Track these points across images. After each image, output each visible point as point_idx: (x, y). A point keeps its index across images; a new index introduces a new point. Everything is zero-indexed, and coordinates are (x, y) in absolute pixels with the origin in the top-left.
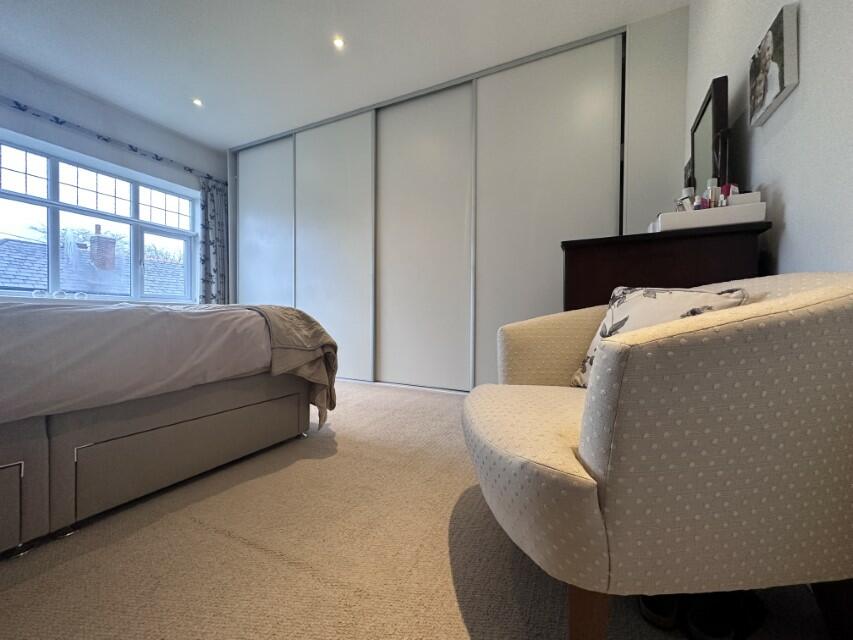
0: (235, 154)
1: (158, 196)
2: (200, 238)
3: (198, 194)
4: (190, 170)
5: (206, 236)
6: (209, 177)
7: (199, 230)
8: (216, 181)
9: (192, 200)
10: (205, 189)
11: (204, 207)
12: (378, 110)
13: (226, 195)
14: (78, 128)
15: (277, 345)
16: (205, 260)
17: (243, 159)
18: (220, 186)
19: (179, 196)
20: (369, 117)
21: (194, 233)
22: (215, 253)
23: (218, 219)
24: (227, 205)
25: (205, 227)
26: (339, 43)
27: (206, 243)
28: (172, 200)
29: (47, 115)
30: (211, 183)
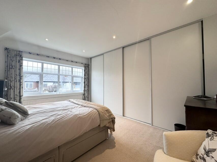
0: (91, 58)
1: (76, 69)
2: (84, 78)
3: (83, 68)
4: (82, 64)
5: (85, 77)
6: (86, 64)
7: (84, 76)
8: (87, 65)
9: (82, 69)
10: (85, 67)
11: (85, 71)
12: (123, 48)
13: (89, 67)
14: (63, 60)
15: (101, 120)
16: (85, 83)
17: (92, 59)
18: (88, 66)
19: (80, 68)
20: (121, 49)
21: (82, 76)
22: (86, 81)
23: (87, 73)
24: (89, 70)
25: (85, 75)
26: (114, 37)
27: (85, 79)
28: (79, 70)
29: (58, 58)
30: (86, 65)
